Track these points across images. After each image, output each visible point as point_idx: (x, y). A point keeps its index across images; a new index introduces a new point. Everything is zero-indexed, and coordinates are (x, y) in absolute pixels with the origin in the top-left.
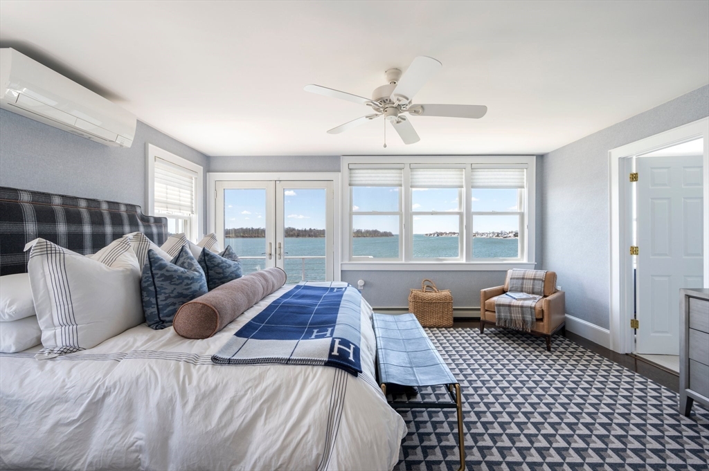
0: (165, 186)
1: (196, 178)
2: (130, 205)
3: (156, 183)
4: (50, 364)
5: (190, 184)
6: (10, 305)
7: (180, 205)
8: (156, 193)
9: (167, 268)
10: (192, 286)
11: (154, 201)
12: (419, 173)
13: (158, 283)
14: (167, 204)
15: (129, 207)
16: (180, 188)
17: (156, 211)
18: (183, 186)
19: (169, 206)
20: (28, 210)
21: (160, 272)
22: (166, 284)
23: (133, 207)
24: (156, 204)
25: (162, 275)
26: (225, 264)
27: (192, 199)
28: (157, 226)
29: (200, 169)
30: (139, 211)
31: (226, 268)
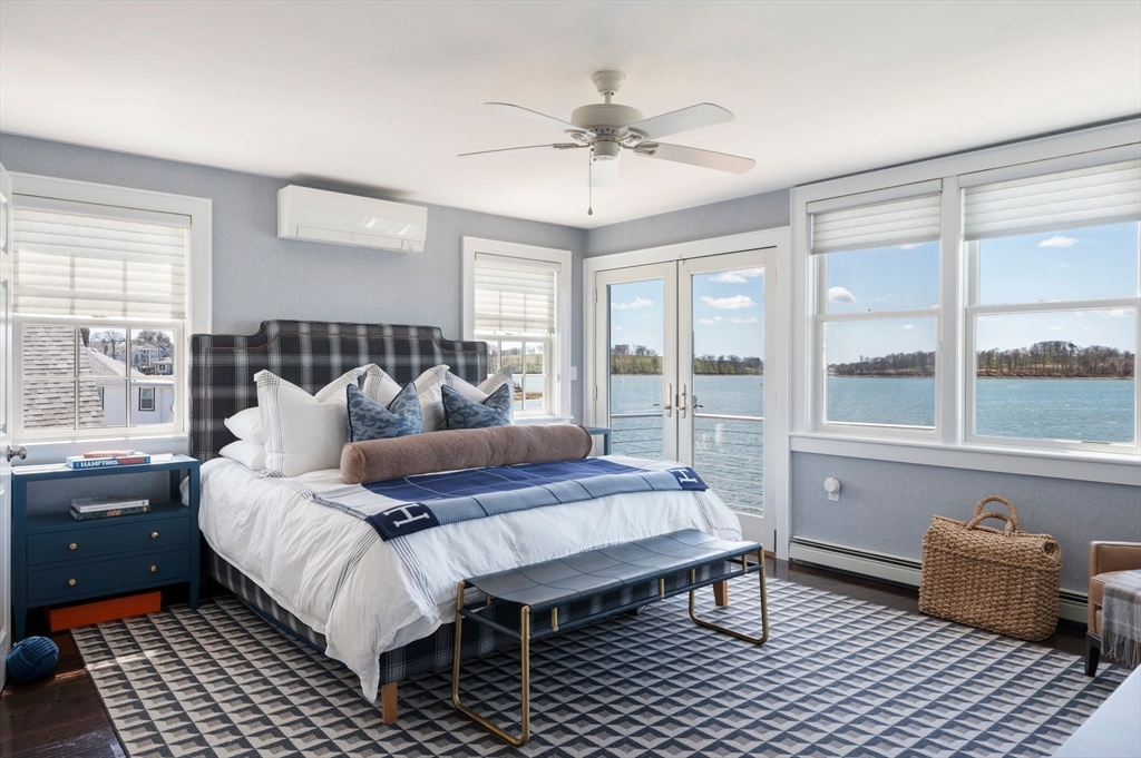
0: (497, 293)
1: (558, 273)
2: (424, 327)
3: (477, 291)
4: (257, 481)
5: (548, 284)
6: (254, 429)
7: (525, 320)
8: (476, 306)
9: (362, 406)
10: (385, 430)
11: (473, 318)
12: (992, 195)
13: (353, 423)
14: (500, 321)
15: (422, 331)
16: (526, 293)
17: (477, 333)
18: (533, 289)
19: (503, 323)
20: (305, 341)
21: (357, 410)
22: (359, 423)
23: (429, 329)
24: (477, 322)
25: (356, 414)
26: (468, 410)
27: (551, 308)
28: (466, 356)
29: (566, 257)
30: (437, 334)
31: (470, 415)
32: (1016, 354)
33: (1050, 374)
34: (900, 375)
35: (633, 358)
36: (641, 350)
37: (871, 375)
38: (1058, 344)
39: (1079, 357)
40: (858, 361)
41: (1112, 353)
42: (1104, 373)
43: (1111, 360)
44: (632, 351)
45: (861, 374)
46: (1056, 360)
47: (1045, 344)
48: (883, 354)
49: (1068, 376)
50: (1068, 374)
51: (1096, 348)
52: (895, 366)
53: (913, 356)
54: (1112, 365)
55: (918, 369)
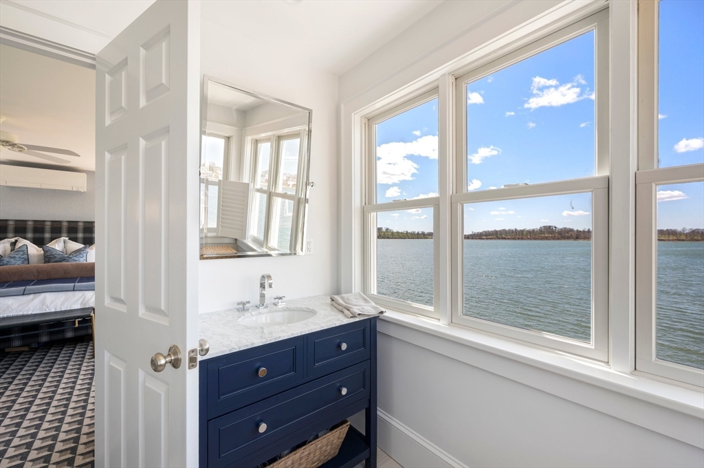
32: (533, 231)
33: (546, 238)
34: (487, 239)
35: (384, 232)
36: (387, 229)
37: (476, 239)
38: (550, 227)
39: (558, 232)
40: (471, 233)
41: (571, 230)
42: (568, 238)
43: (571, 233)
44: (384, 230)
45: (472, 238)
46: (549, 233)
47: (545, 227)
48: (481, 231)
49: (554, 239)
50: (554, 238)
51: (565, 228)
52: (486, 235)
53: (493, 232)
54: (572, 235)
55: (495, 236)
